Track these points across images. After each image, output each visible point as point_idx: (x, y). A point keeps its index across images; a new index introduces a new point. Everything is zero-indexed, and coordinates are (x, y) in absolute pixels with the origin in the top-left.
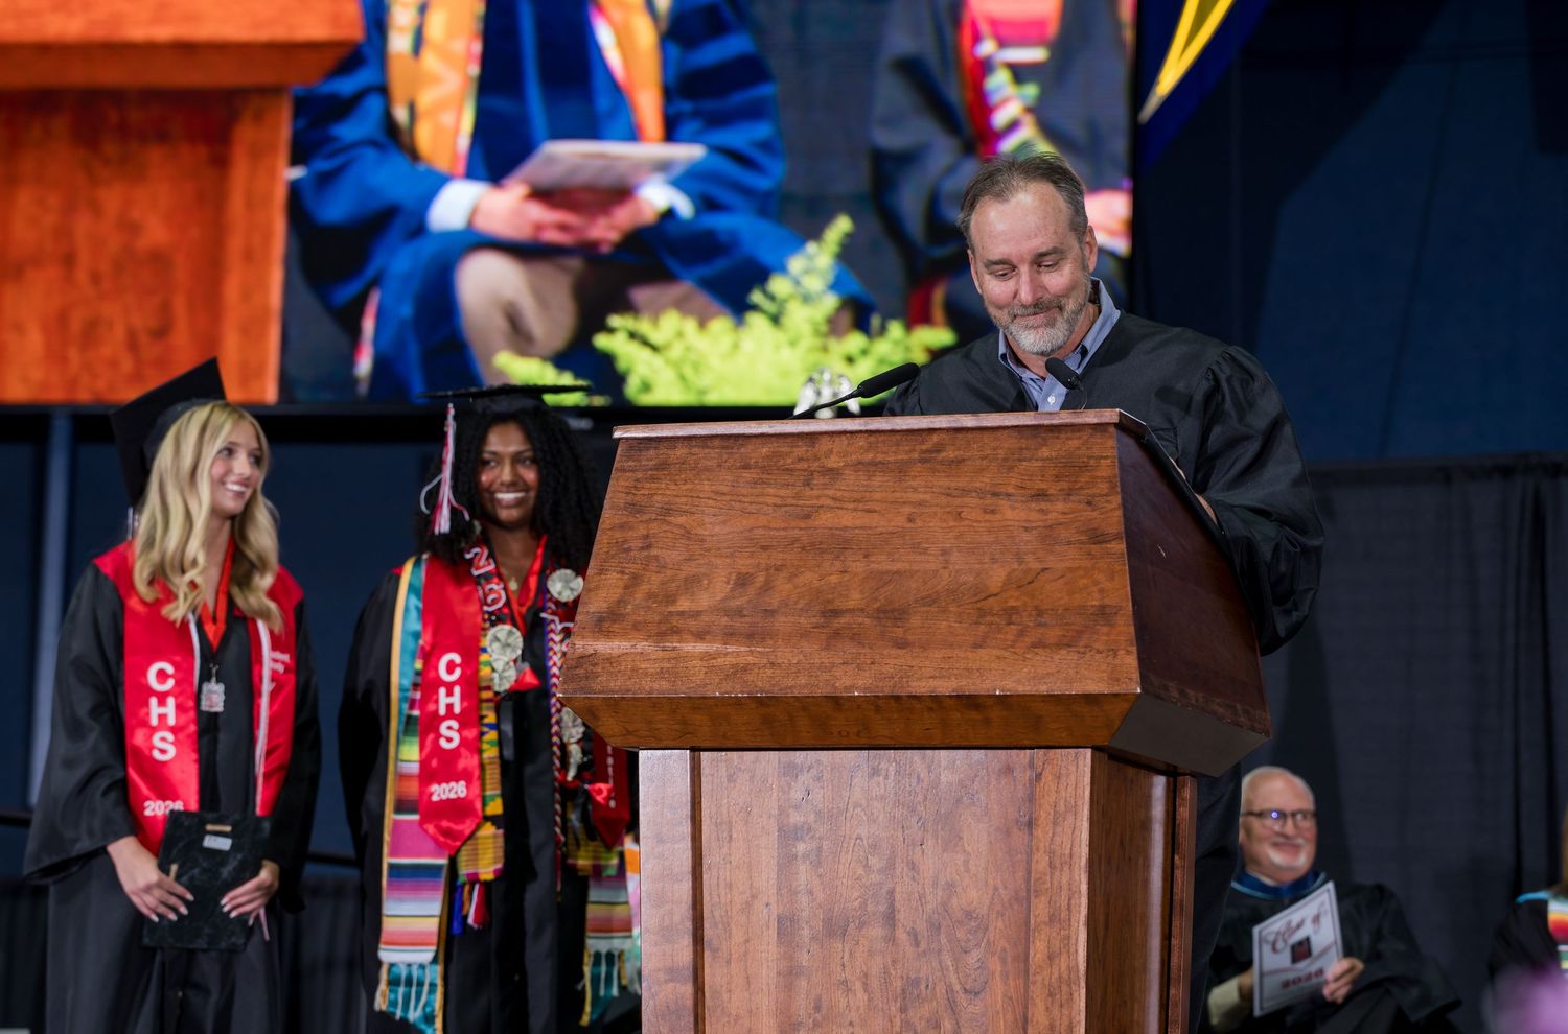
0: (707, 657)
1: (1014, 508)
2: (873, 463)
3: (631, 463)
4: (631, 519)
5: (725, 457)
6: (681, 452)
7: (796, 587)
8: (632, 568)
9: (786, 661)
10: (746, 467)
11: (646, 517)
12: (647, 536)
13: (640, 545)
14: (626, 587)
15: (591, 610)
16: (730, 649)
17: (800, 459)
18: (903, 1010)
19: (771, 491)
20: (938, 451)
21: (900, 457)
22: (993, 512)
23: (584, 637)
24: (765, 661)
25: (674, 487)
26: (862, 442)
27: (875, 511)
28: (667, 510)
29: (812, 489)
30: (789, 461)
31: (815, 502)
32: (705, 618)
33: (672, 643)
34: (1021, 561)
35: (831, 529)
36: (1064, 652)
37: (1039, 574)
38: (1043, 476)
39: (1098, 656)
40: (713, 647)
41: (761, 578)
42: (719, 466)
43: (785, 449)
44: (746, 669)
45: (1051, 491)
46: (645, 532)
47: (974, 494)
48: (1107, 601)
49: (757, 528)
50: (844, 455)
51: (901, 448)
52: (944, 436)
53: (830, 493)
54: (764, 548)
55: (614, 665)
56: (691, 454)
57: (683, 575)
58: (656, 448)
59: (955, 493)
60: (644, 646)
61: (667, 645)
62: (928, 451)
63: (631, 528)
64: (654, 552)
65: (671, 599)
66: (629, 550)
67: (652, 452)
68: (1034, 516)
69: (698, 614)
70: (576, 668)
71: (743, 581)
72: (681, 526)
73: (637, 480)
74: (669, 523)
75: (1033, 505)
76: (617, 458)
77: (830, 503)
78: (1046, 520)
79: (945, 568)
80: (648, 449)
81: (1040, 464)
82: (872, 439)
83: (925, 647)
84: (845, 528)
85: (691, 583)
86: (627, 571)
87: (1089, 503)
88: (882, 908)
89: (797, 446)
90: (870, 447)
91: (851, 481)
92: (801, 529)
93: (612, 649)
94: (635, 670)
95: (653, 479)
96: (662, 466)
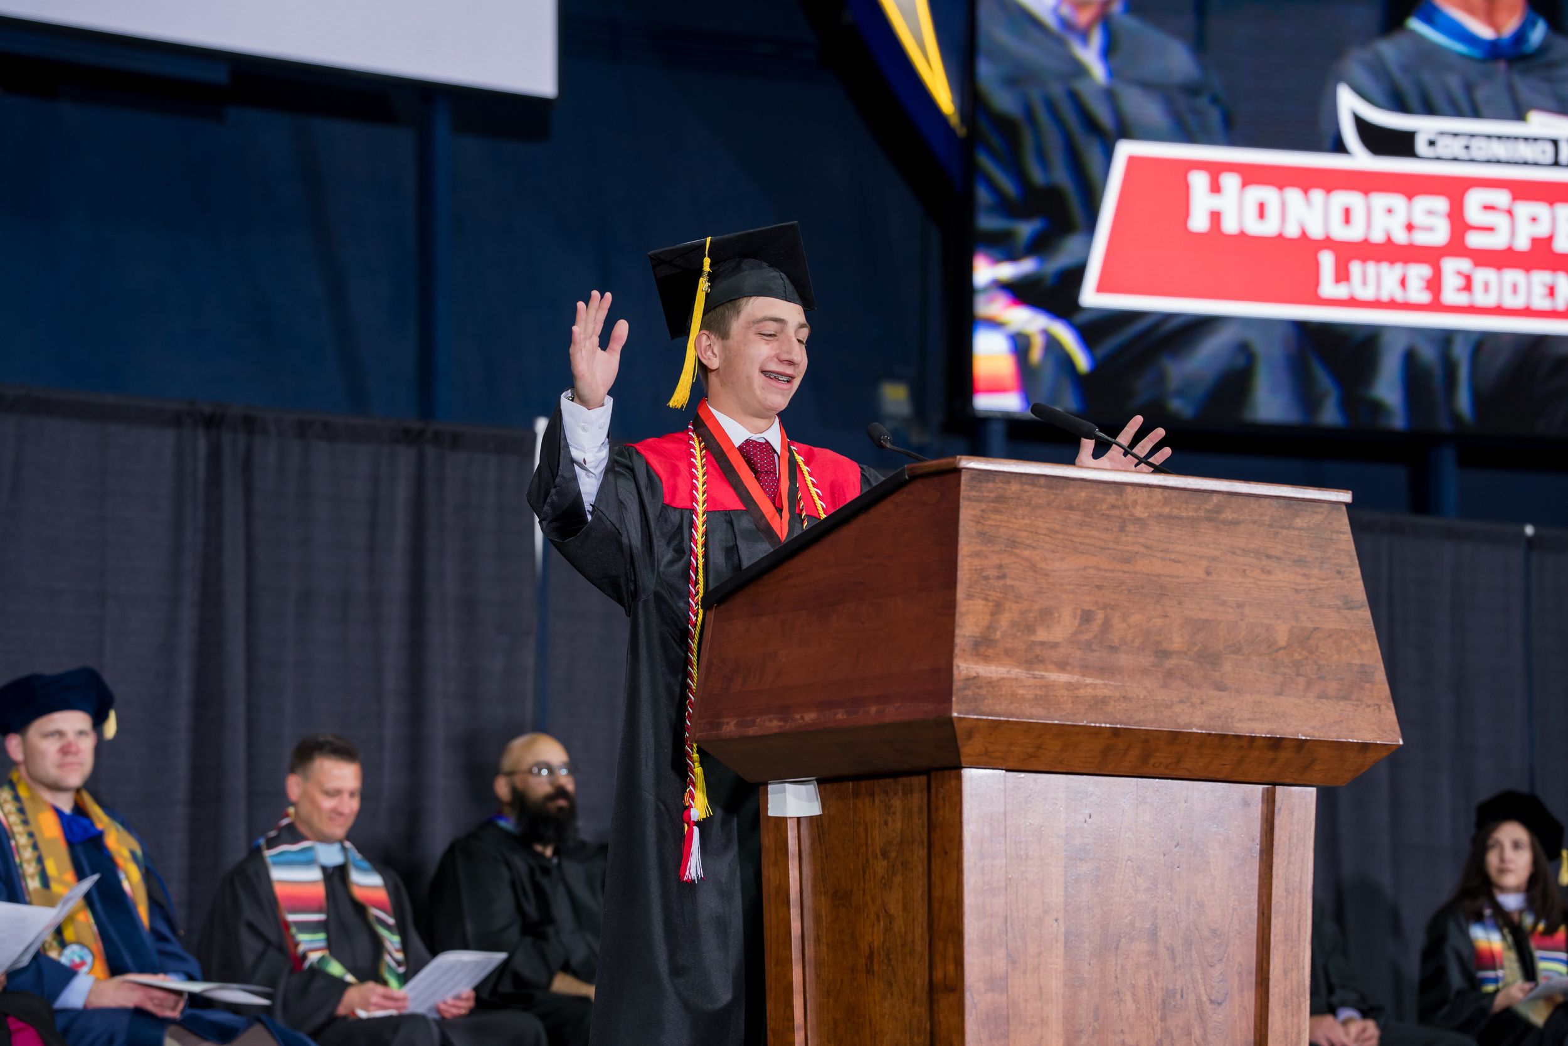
0: (1069, 686)
1: (1284, 571)
2: (1170, 517)
3: (974, 493)
4: (984, 548)
5: (1052, 497)
6: (1015, 487)
7: (1130, 627)
8: (995, 595)
9: (1135, 696)
10: (1071, 508)
11: (996, 548)
12: (1000, 567)
13: (996, 574)
14: (992, 614)
15: (967, 634)
16: (1089, 681)
17: (1113, 507)
18: (1163, 1019)
19: (1095, 533)
20: (1218, 512)
21: (1190, 514)
22: (1269, 572)
23: (966, 660)
24: (1117, 694)
25: (1014, 521)
26: (1158, 493)
27: (1180, 562)
28: (1013, 543)
29: (1127, 536)
30: (1104, 507)
31: (1131, 548)
32: (1062, 651)
33: (1040, 671)
34: (1297, 619)
35: (1148, 575)
36: (1342, 703)
37: (1312, 632)
38: (1301, 544)
39: (1368, 710)
40: (1074, 678)
41: (1100, 616)
42: (1049, 504)
43: (1099, 495)
44: (1104, 701)
45: (1309, 559)
46: (998, 562)
47: (1252, 554)
48: (1365, 661)
49: (1090, 567)
50: (1147, 506)
51: (1191, 506)
52: (1221, 497)
53: (1141, 540)
54: (1099, 588)
55: (996, 689)
56: (1023, 490)
57: (1037, 607)
58: (994, 481)
59: (1239, 552)
60: (1016, 672)
61: (1037, 673)
62: (1209, 511)
63: (986, 557)
64: (1009, 582)
65: (1030, 629)
66: (987, 578)
67: (991, 485)
68: (1300, 579)
69: (1055, 645)
70: (965, 689)
71: (1087, 617)
72: (1027, 560)
73: (983, 511)
74: (1017, 556)
75: (1298, 570)
76: (963, 487)
77: (1142, 549)
78: (1309, 584)
79: (1242, 620)
80: (988, 481)
81: (1296, 533)
82: (1166, 493)
83: (1239, 691)
84: (1159, 576)
85: (1046, 615)
86: (990, 598)
87: (1339, 572)
88: (1148, 925)
89: (1109, 494)
90: (1167, 502)
91: (1156, 531)
92: (1124, 572)
93: (991, 673)
94: (1014, 695)
95: (996, 511)
96: (1001, 499)
